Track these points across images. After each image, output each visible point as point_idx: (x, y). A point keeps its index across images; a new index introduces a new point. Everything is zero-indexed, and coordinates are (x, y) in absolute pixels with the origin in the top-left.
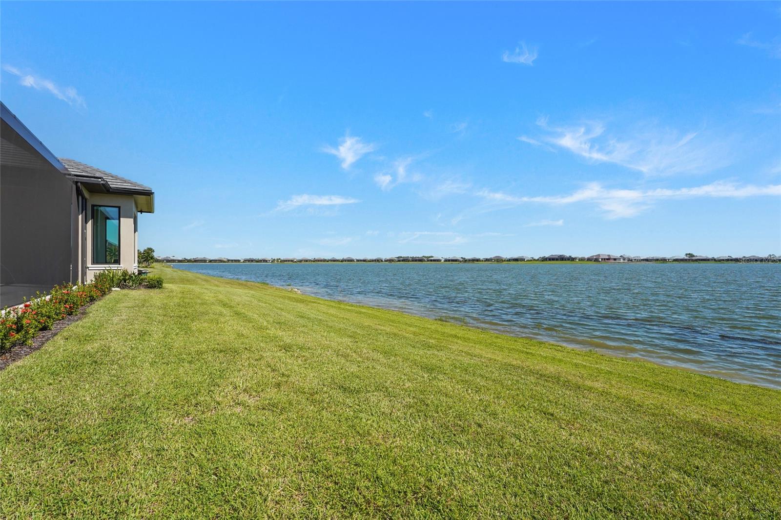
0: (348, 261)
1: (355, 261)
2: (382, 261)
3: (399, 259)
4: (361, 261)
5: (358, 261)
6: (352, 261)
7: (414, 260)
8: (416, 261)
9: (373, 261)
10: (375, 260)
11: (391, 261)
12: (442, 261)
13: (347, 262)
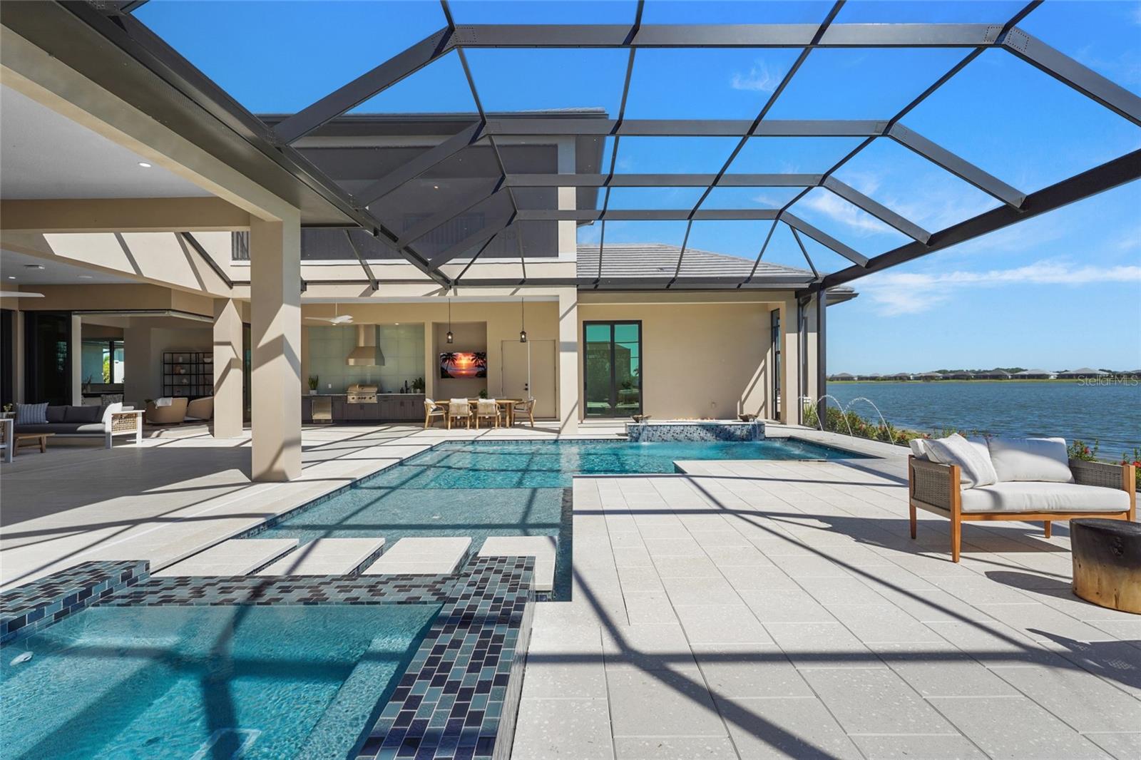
0: (843, 379)
1: (856, 379)
2: (909, 379)
3: (946, 375)
4: (867, 378)
5: (860, 378)
6: (850, 378)
7: (981, 375)
8: (985, 377)
9: (890, 378)
10: (895, 378)
11: (928, 378)
12: (1052, 377)
13: (840, 382)
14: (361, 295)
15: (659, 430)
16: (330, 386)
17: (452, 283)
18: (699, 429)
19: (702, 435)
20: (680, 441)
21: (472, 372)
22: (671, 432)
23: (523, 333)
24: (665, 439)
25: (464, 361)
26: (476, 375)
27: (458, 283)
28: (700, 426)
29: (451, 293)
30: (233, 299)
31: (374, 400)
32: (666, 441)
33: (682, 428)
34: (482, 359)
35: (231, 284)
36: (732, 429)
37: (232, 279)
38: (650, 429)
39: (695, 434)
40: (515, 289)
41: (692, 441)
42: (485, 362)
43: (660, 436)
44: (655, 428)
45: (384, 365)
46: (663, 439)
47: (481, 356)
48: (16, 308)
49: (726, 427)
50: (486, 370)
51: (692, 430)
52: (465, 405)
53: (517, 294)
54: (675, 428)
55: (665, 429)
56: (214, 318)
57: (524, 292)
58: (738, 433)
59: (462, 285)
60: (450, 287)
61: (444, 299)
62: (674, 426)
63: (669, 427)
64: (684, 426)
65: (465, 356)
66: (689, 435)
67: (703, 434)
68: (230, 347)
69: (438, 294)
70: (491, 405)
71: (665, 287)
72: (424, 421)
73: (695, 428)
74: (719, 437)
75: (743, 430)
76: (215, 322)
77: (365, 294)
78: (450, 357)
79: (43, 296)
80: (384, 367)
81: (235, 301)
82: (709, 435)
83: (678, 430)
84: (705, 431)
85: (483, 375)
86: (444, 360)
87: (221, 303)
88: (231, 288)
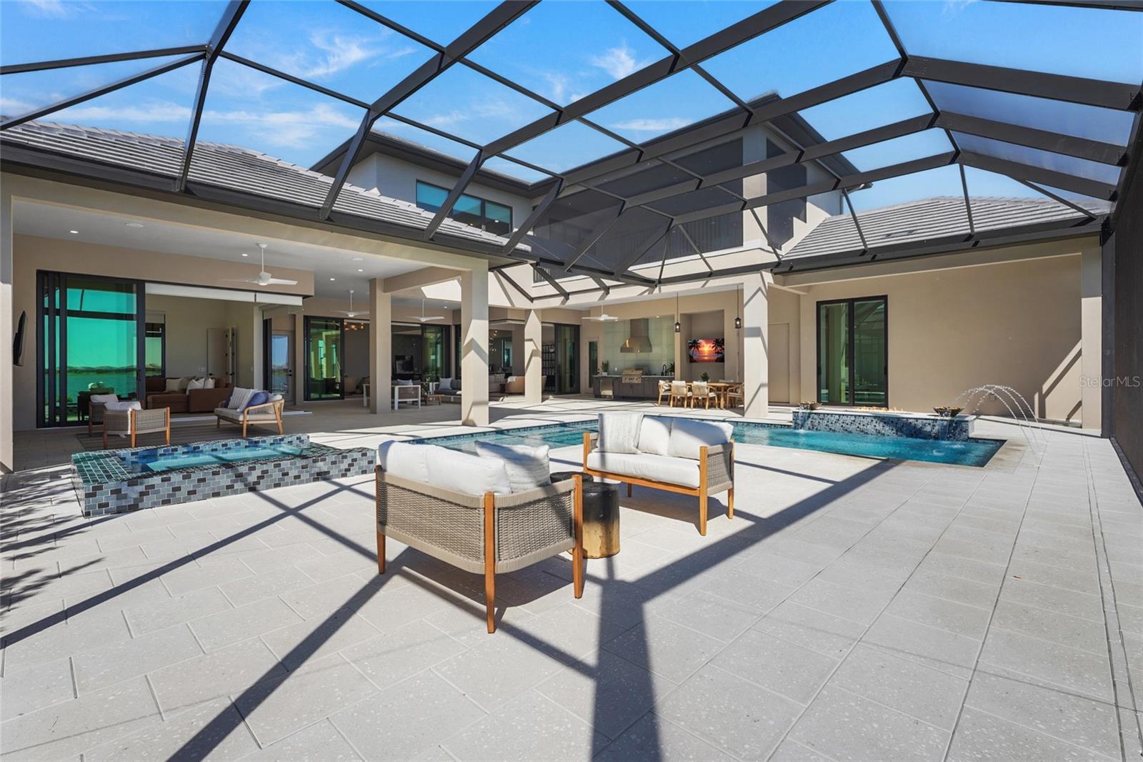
14: (600, 299)
15: (826, 418)
16: (616, 369)
17: (657, 282)
18: (875, 421)
19: (878, 428)
20: (850, 432)
21: (713, 358)
22: (840, 422)
23: (738, 319)
24: (833, 428)
25: (707, 348)
26: (716, 361)
27: (661, 282)
28: (875, 417)
29: (657, 290)
30: (534, 310)
31: (639, 381)
32: (834, 431)
33: (853, 418)
34: (721, 346)
35: (532, 299)
36: (919, 424)
37: (533, 296)
38: (816, 416)
39: (869, 426)
40: (704, 282)
41: (867, 433)
42: (723, 349)
43: (827, 425)
44: (822, 416)
45: (651, 351)
46: (830, 429)
47: (719, 343)
48: (451, 324)
49: (910, 421)
50: (724, 356)
51: (865, 421)
52: (683, 387)
53: (706, 286)
54: (845, 418)
55: (833, 418)
56: (525, 321)
57: (714, 283)
58: (928, 428)
59: (664, 283)
60: (656, 286)
61: (651, 297)
62: (843, 415)
63: (837, 416)
64: (855, 416)
65: (707, 343)
66: (861, 427)
67: (880, 426)
68: (532, 343)
69: (647, 293)
70: (702, 387)
71: (870, 259)
72: (657, 399)
73: (869, 419)
74: (902, 432)
75: (934, 426)
76: (526, 323)
77: (602, 298)
78: (695, 345)
79: (443, 318)
80: (651, 353)
81: (536, 311)
82: (887, 428)
83: (849, 420)
84: (882, 424)
85: (721, 360)
86: (691, 347)
87: (528, 312)
88: (532, 302)
